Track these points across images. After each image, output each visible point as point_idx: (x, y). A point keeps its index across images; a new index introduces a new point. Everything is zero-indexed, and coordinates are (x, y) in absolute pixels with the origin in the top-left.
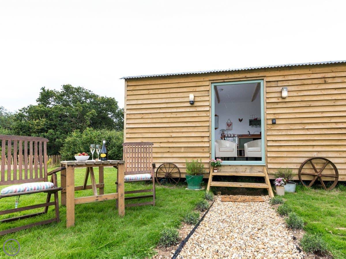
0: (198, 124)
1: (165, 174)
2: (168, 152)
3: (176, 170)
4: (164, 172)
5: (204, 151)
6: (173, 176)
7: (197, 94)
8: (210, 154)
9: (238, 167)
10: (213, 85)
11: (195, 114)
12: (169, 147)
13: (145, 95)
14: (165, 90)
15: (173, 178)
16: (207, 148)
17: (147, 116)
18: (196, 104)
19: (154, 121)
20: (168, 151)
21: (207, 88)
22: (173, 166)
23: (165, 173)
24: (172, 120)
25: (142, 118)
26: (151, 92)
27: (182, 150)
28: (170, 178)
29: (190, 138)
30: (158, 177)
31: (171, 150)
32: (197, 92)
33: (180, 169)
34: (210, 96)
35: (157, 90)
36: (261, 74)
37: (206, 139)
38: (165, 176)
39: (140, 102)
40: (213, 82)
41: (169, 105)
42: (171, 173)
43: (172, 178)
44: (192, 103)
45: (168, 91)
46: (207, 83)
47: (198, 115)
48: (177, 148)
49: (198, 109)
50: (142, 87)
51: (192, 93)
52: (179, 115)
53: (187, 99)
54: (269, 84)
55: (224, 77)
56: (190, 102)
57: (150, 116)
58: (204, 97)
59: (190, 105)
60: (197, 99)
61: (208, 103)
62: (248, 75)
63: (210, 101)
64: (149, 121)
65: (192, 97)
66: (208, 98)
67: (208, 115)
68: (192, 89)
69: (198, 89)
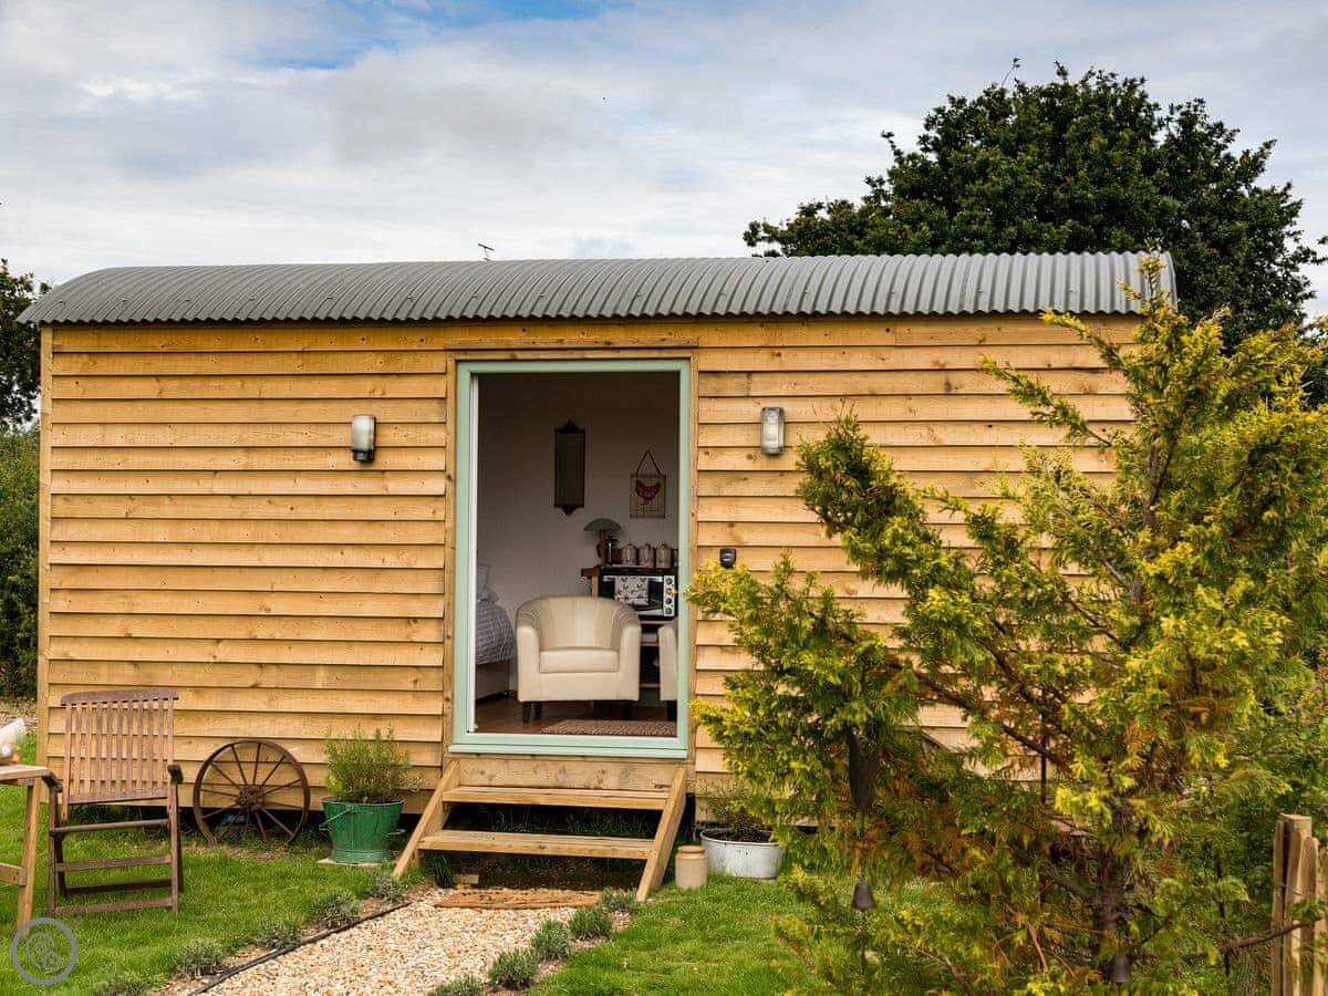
0: (391, 560)
1: (237, 792)
2: (254, 687)
3: (288, 777)
4: (233, 784)
5: (418, 687)
6: (274, 800)
7: (386, 413)
8: (447, 699)
9: (567, 765)
10: (465, 371)
11: (379, 510)
12: (260, 665)
13: (140, 406)
14: (238, 383)
15: (274, 812)
16: (434, 674)
17: (148, 510)
18: (385, 460)
19: (189, 532)
20: (252, 683)
21: (438, 387)
22: (274, 757)
23: (237, 786)
24: (272, 534)
25: (126, 518)
26: (173, 388)
27: (320, 680)
28: (259, 811)
29: (358, 625)
30: (204, 809)
31: (270, 678)
32: (390, 404)
33: (307, 771)
34: (450, 426)
35: (197, 383)
36: (687, 335)
37: (429, 633)
38: (238, 803)
39: (117, 437)
40: (462, 357)
41: (258, 461)
42: (266, 790)
43: (269, 811)
44: (367, 457)
45: (252, 389)
46: (438, 363)
47: (392, 517)
48: (295, 672)
49: (396, 486)
50: (128, 361)
51: (364, 404)
52: (305, 510)
53: (339, 437)
54: (712, 385)
55: (516, 338)
56: (356, 452)
57: (169, 510)
58: (424, 430)
59: (355, 465)
60: (389, 437)
61: (436, 461)
62: (619, 337)
63: (451, 449)
64: (162, 533)
65: (364, 425)
66: (437, 436)
67: (440, 516)
68: (365, 387)
69: (395, 388)
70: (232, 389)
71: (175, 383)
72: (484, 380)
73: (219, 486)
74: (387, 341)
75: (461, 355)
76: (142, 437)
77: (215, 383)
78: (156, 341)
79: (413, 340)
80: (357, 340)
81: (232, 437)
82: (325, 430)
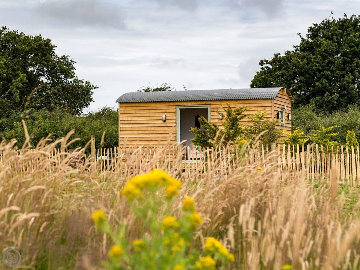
7: (167, 115)
10: (178, 108)
11: (166, 128)
17: (134, 129)
18: (167, 121)
19: (140, 132)
21: (174, 111)
24: (151, 132)
26: (137, 112)
32: (168, 113)
34: (176, 116)
35: (140, 111)
36: (209, 103)
39: (129, 119)
41: (149, 122)
44: (164, 121)
45: (148, 111)
46: (174, 107)
49: (168, 125)
50: (131, 108)
51: (164, 113)
52: (156, 129)
53: (161, 118)
54: (212, 110)
55: (185, 103)
56: (163, 120)
57: (137, 129)
58: (172, 117)
59: (162, 122)
60: (168, 118)
61: (174, 121)
62: (199, 103)
63: (176, 120)
64: (136, 132)
65: (164, 116)
66: (174, 118)
67: (175, 129)
68: (164, 111)
69: (168, 111)
70: (145, 111)
71: (137, 111)
72: (181, 109)
73: (144, 125)
74: (167, 104)
75: (177, 106)
76: (133, 119)
77: (143, 111)
78: (135, 105)
79: (171, 104)
80: (163, 104)
81: (145, 118)
82: (159, 117)
